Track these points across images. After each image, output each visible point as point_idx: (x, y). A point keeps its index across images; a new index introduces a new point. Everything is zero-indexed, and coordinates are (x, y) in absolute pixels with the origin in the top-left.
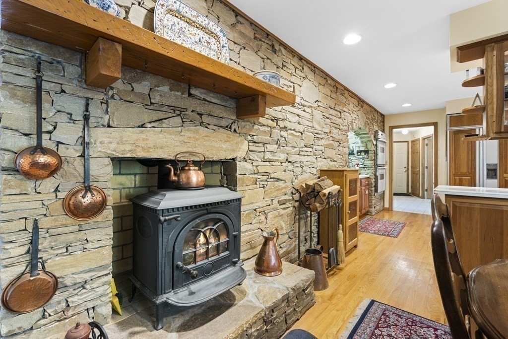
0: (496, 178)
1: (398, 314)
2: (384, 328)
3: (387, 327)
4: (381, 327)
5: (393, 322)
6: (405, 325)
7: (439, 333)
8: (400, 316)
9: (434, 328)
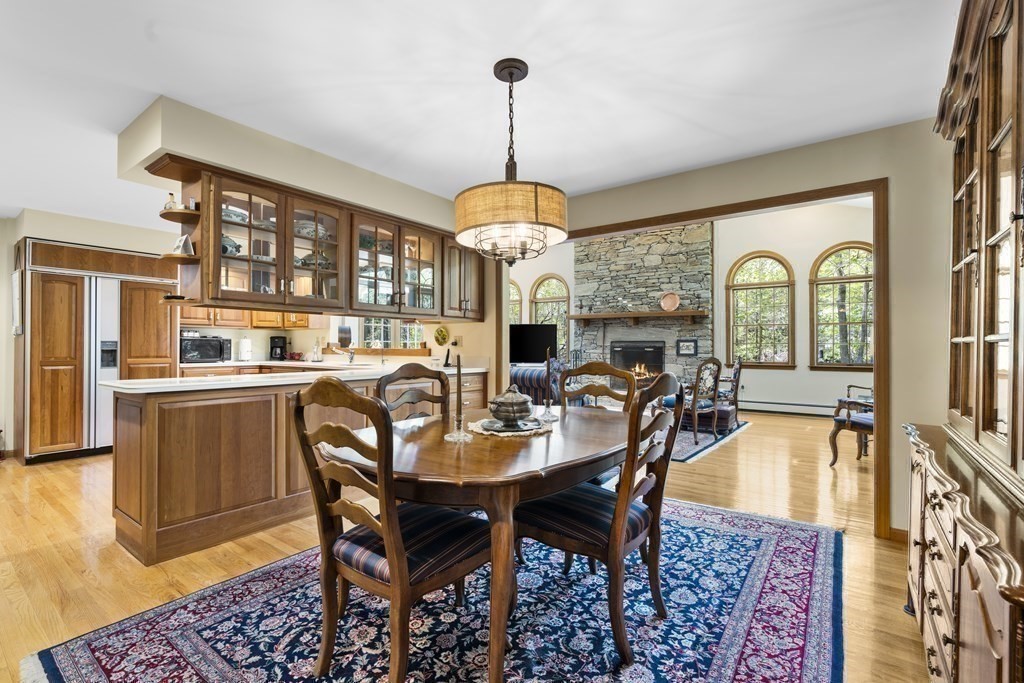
0: (115, 365)
1: (117, 632)
2: (119, 663)
3: (122, 659)
4: (114, 667)
5: (124, 646)
6: (145, 634)
7: (191, 607)
8: (123, 632)
9: (181, 608)
